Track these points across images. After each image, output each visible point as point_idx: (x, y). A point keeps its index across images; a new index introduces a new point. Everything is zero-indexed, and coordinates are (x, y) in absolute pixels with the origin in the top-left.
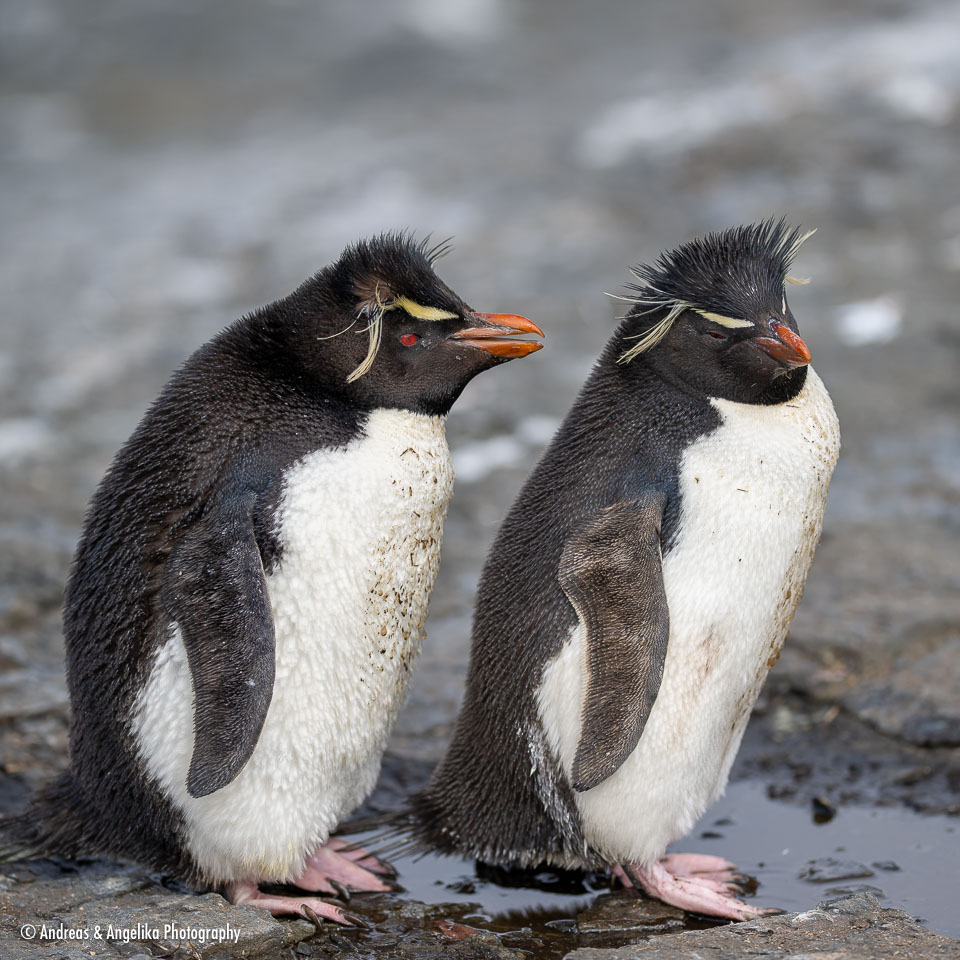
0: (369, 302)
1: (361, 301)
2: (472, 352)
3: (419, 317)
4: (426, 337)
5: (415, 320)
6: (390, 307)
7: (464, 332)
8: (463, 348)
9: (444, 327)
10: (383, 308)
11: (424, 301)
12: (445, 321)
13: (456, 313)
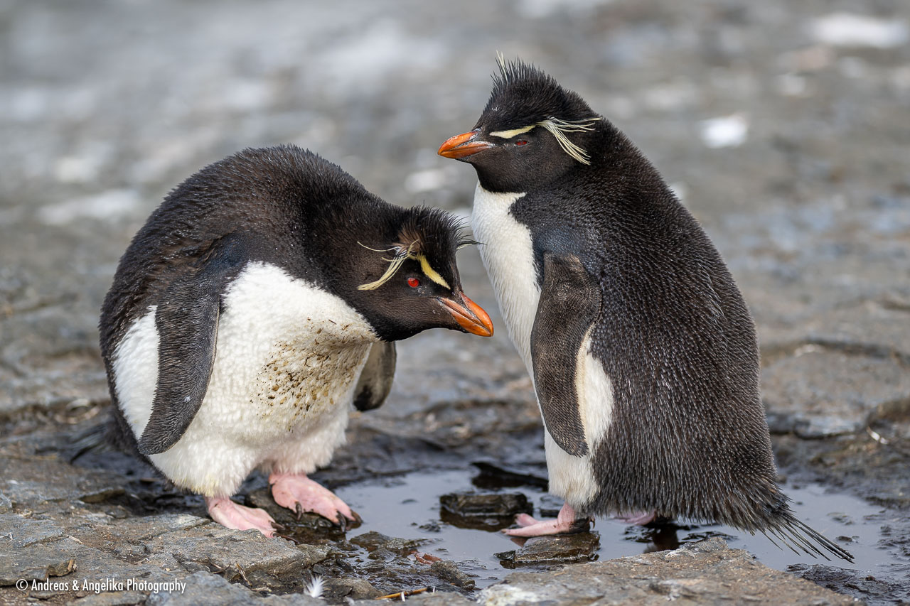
0: (403, 247)
1: (399, 243)
2: (445, 313)
3: (426, 273)
4: (423, 288)
5: (422, 274)
6: (413, 258)
7: (447, 300)
8: (441, 307)
9: (438, 289)
10: (409, 255)
11: (434, 267)
12: (441, 286)
13: (450, 285)
